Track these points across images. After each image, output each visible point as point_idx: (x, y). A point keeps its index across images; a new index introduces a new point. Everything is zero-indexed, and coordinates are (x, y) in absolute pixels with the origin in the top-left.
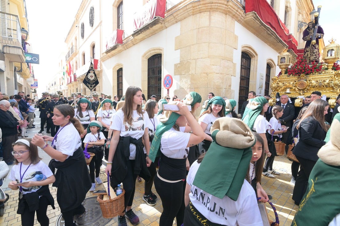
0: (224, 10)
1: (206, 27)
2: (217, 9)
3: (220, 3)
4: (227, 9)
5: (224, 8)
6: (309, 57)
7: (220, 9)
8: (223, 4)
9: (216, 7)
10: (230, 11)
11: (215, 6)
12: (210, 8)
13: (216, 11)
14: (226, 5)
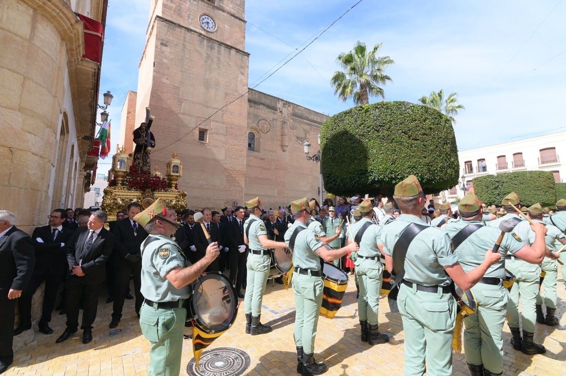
0: (65, 31)
1: (21, 37)
2: (54, 17)
3: (63, 13)
4: (71, 32)
5: (66, 28)
6: (141, 167)
7: (59, 22)
8: (68, 19)
9: (54, 14)
10: (72, 39)
11: (54, 10)
12: (40, 7)
13: (49, 20)
14: (71, 25)
